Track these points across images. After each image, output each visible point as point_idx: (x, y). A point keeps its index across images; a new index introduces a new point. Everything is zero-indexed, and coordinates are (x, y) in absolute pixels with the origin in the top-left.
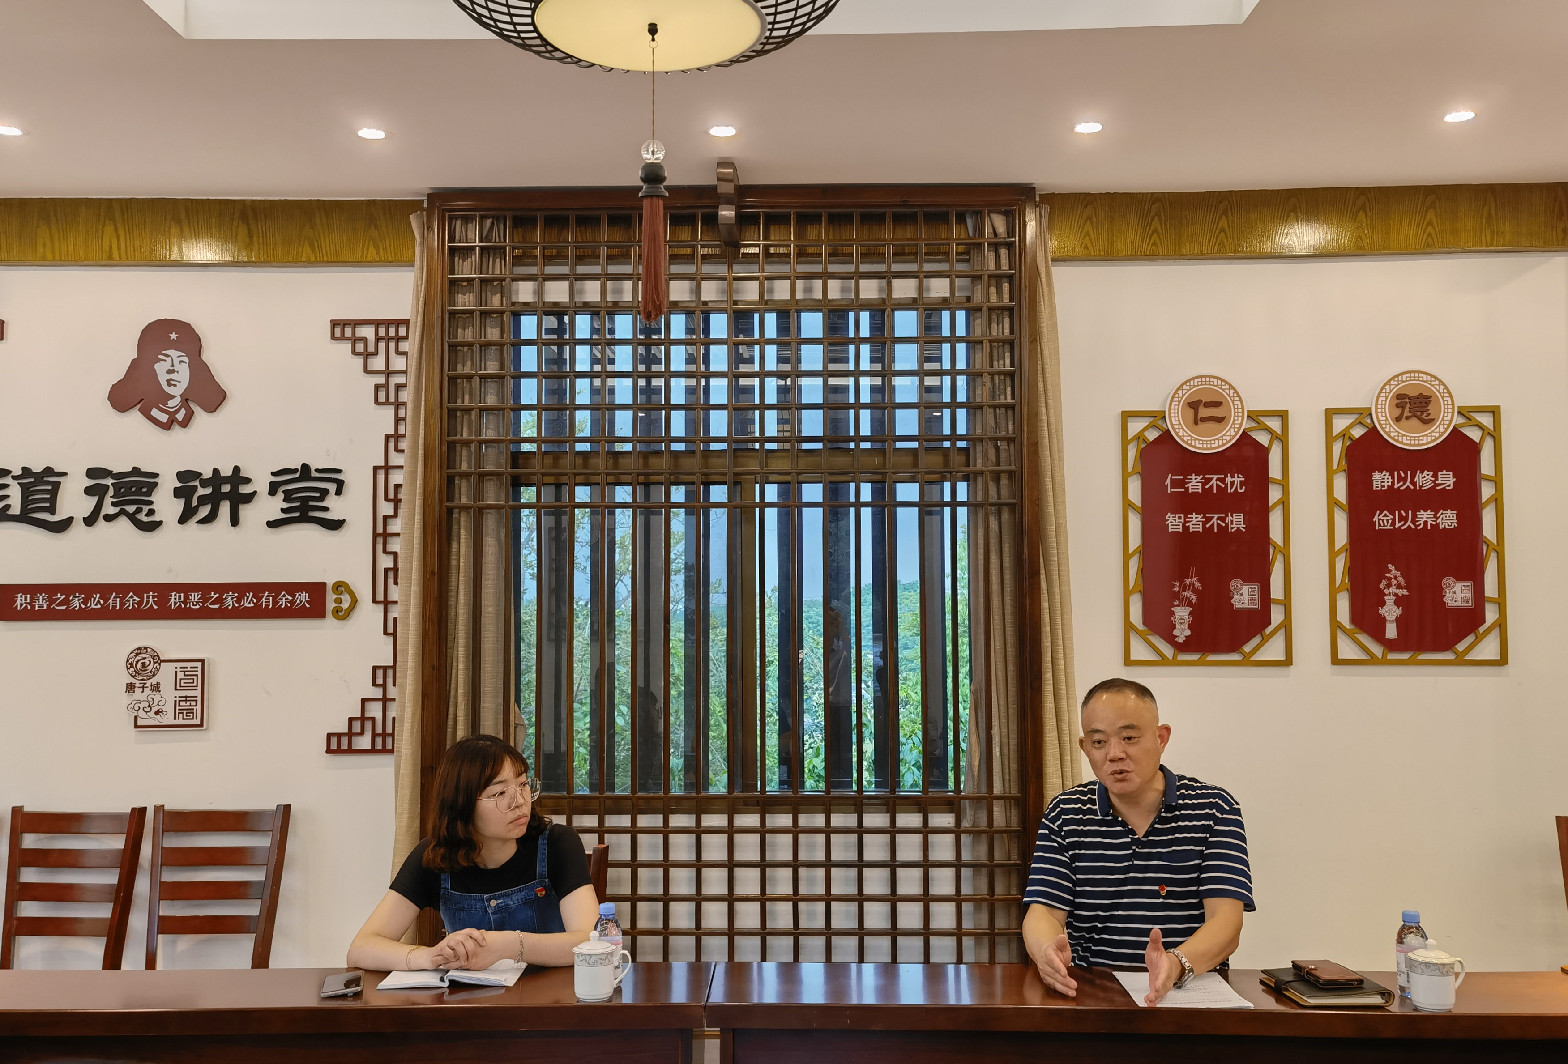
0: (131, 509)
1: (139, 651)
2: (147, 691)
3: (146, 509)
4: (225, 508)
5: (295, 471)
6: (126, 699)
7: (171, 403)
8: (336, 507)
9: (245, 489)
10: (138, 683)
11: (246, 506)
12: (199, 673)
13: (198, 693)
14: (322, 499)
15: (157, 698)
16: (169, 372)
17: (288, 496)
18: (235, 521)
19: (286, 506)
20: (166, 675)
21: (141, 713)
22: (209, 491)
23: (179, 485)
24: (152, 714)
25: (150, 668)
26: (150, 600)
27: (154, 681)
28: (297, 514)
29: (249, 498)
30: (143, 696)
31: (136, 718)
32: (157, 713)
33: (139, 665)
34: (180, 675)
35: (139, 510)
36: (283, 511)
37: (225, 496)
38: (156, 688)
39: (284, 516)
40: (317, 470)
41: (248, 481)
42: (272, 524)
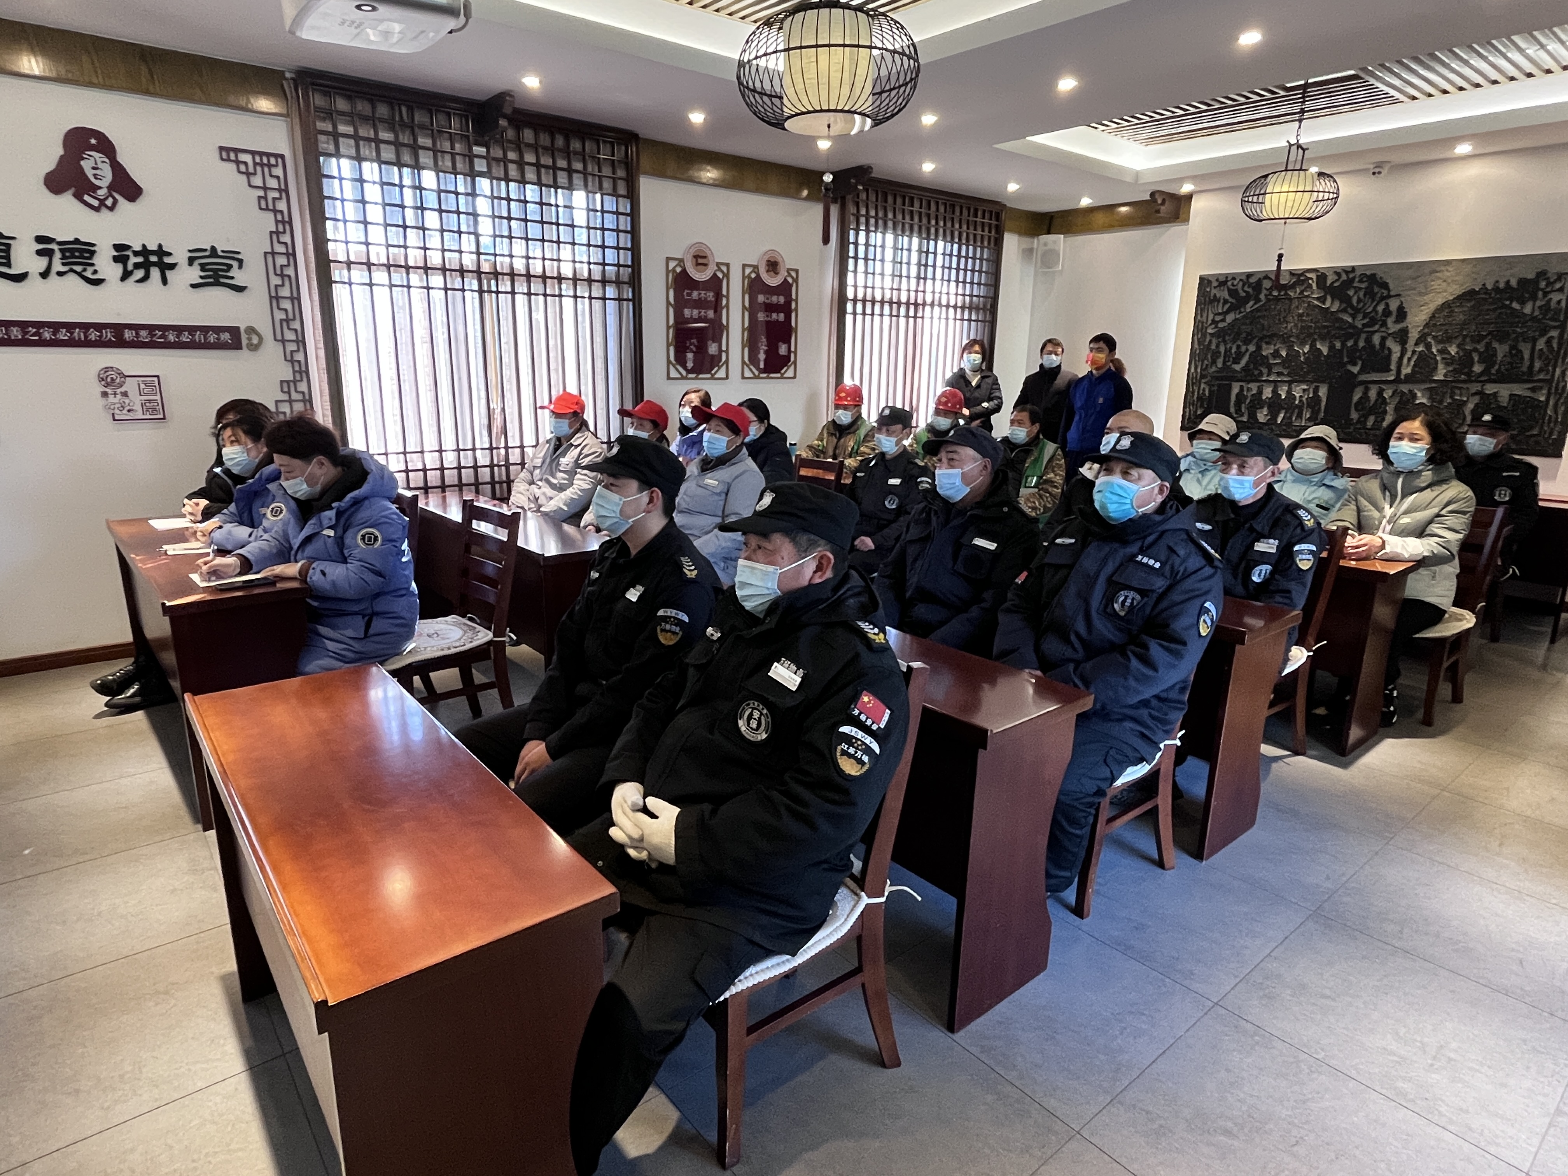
0: (78, 268)
1: (107, 369)
2: (119, 396)
3: (90, 270)
4: (155, 273)
5: (205, 250)
6: (102, 402)
7: (100, 192)
8: (239, 277)
9: (167, 260)
10: (110, 391)
11: (170, 272)
12: (157, 384)
13: (158, 398)
14: (228, 271)
15: (127, 401)
16: (94, 168)
17: (203, 267)
18: (165, 281)
19: (203, 274)
20: (130, 386)
21: (117, 411)
22: (140, 259)
23: (116, 254)
24: (125, 412)
25: (118, 381)
26: (108, 335)
27: (123, 389)
28: (211, 280)
29: (172, 266)
30: (116, 400)
31: (113, 414)
32: (129, 411)
33: (109, 380)
34: (142, 386)
35: (85, 270)
36: (201, 277)
37: (154, 264)
38: (125, 394)
39: (201, 281)
40: (223, 251)
41: (169, 254)
42: (194, 286)
